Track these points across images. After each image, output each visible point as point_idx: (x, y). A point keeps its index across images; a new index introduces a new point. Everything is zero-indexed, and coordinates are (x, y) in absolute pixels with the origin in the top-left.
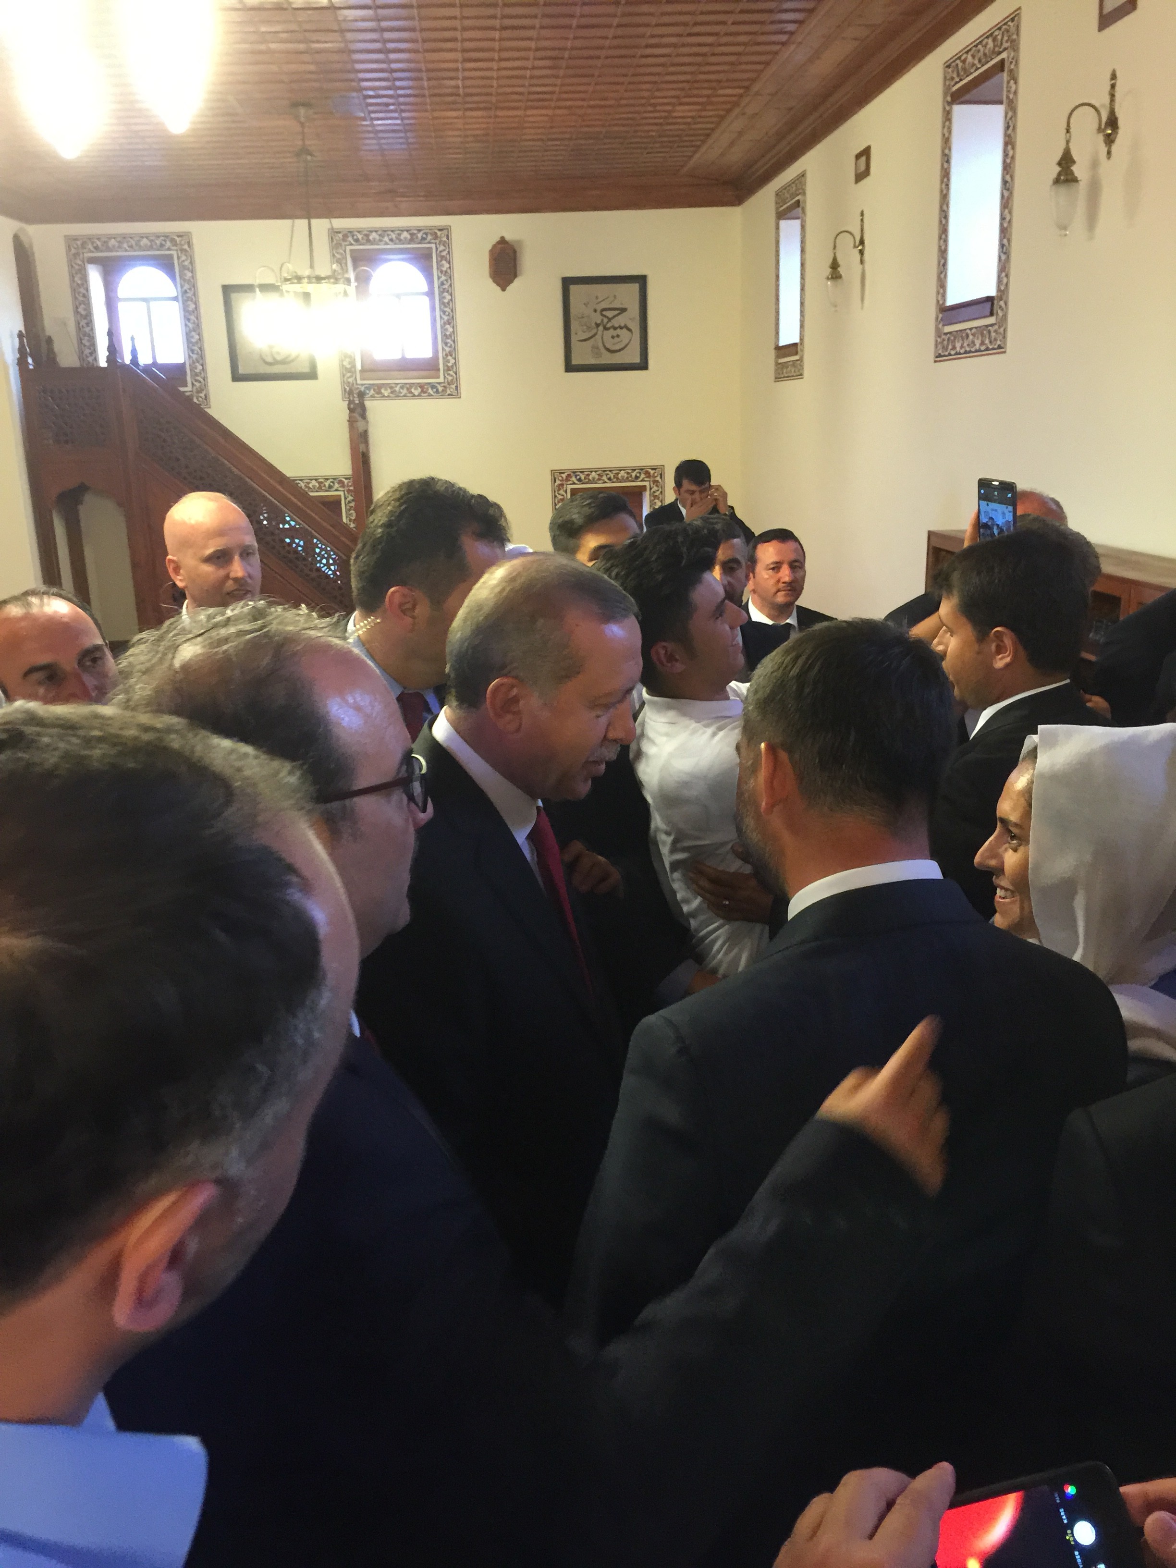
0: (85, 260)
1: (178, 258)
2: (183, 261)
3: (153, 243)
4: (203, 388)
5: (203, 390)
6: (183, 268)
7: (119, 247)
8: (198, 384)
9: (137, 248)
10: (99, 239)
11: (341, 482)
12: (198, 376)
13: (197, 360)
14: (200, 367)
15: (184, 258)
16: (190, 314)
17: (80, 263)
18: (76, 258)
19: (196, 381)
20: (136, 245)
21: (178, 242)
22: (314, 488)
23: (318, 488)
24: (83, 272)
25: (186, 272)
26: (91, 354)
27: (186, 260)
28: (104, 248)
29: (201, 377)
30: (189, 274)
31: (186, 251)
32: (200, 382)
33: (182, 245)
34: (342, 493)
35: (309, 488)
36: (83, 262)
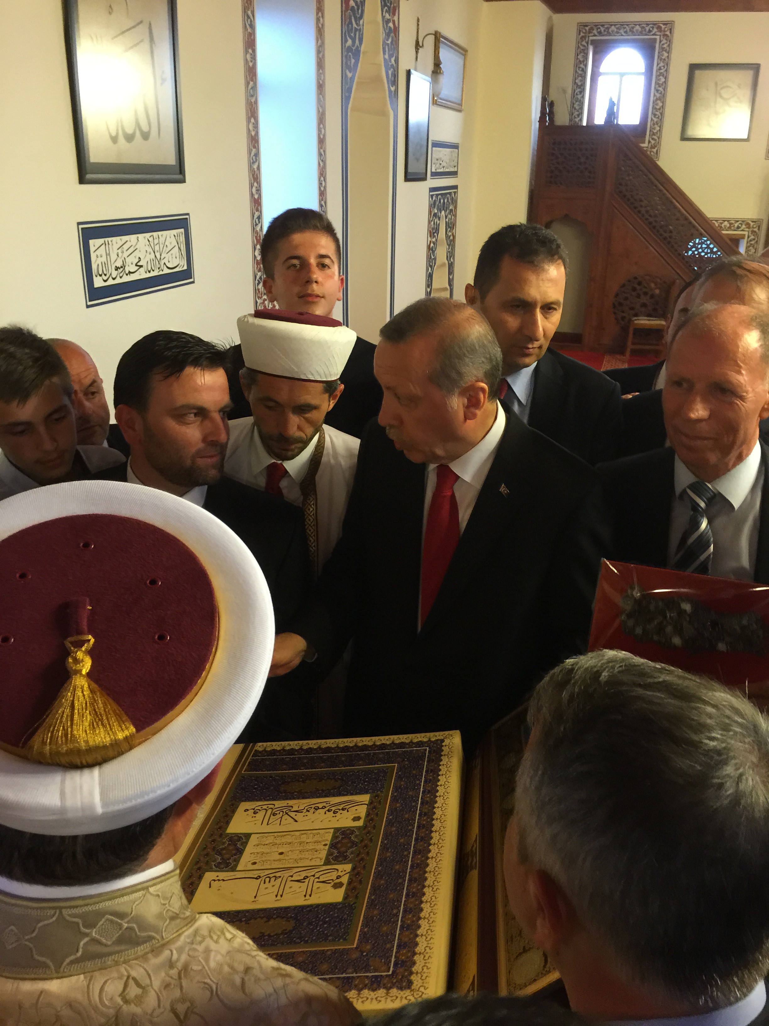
0: (590, 42)
1: (660, 42)
2: (663, 44)
3: (643, 30)
4: (656, 145)
5: (656, 147)
6: (663, 49)
7: (618, 33)
8: (653, 142)
9: (630, 33)
10: (603, 26)
11: (748, 225)
12: (655, 135)
13: (656, 122)
14: (658, 128)
15: (664, 41)
16: (660, 87)
17: (586, 45)
18: (582, 41)
19: (653, 139)
20: (630, 30)
21: (663, 29)
22: (725, 228)
23: (729, 228)
24: (586, 52)
25: (664, 52)
26: (578, 115)
27: (666, 43)
28: (606, 33)
29: (657, 136)
30: (666, 54)
31: (667, 35)
32: (655, 140)
33: (665, 31)
34: (746, 233)
35: (721, 227)
36: (587, 43)
